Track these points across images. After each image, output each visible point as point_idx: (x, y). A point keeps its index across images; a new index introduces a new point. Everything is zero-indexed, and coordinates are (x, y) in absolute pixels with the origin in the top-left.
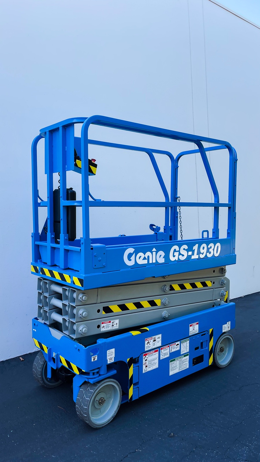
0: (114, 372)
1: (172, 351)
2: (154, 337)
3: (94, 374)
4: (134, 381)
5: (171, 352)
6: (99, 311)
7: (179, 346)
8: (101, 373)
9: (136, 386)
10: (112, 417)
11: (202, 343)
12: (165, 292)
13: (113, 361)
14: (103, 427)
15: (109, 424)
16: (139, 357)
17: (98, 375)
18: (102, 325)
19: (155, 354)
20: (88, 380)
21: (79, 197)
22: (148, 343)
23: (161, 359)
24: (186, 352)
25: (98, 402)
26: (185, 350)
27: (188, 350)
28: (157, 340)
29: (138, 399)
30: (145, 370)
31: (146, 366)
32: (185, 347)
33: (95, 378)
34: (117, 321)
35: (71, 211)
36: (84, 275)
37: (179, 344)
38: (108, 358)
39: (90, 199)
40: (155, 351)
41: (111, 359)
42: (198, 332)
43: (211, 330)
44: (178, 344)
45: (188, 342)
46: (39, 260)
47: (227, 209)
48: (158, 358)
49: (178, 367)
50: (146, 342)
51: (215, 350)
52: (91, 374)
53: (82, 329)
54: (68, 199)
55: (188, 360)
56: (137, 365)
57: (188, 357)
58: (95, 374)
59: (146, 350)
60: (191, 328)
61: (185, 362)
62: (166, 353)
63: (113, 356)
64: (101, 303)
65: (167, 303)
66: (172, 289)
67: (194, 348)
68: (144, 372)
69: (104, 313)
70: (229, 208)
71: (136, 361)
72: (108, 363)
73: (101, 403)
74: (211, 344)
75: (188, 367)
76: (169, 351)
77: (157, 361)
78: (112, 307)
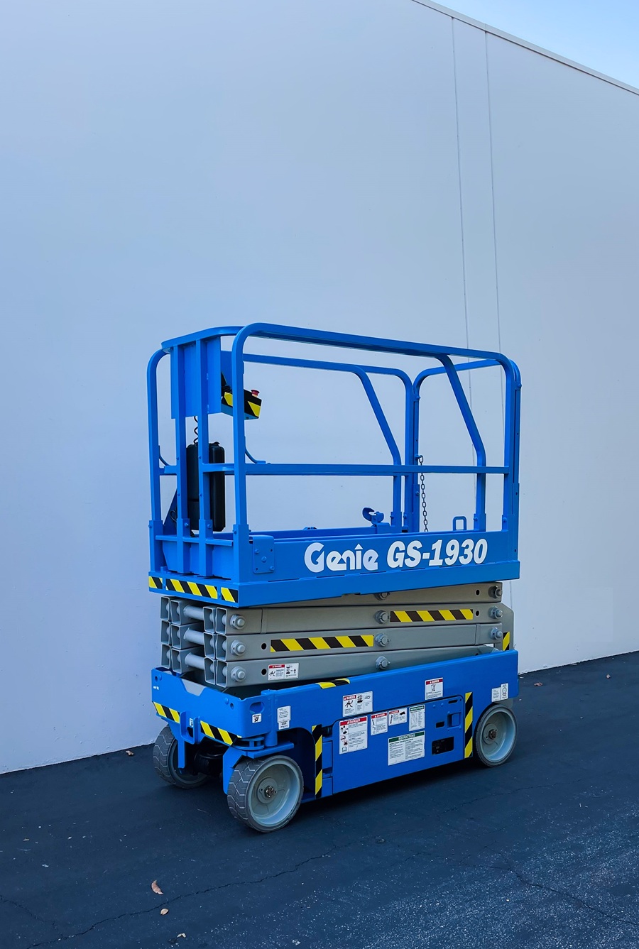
0: (291, 745)
1: (392, 724)
2: (360, 694)
3: (256, 744)
4: (325, 765)
5: (390, 725)
6: (264, 646)
7: (405, 715)
8: (269, 743)
9: (328, 775)
10: (288, 819)
11: (450, 717)
12: (381, 623)
13: (287, 726)
14: (271, 832)
15: (281, 828)
16: (332, 726)
17: (263, 746)
18: (270, 670)
19: (361, 725)
20: (247, 754)
21: (230, 458)
22: (348, 703)
23: (372, 734)
24: (418, 728)
25: (263, 792)
26: (417, 724)
27: (423, 726)
28: (365, 701)
29: (331, 796)
30: (343, 749)
31: (346, 744)
32: (418, 719)
33: (257, 750)
34: (295, 666)
35: (216, 481)
36: (239, 584)
37: (406, 712)
38: (279, 720)
39: (248, 461)
40: (362, 720)
41: (284, 723)
42: (442, 696)
43: (468, 695)
44: (404, 713)
45: (423, 711)
46: (162, 568)
47: (500, 477)
48: (366, 732)
49: (404, 752)
50: (345, 703)
51: (477, 733)
52: (252, 744)
53: (235, 672)
54: (211, 461)
55: (423, 742)
56: (330, 739)
57: (423, 737)
58: (259, 744)
59: (345, 715)
60: (428, 688)
61: (417, 745)
62: (381, 724)
63: (288, 718)
64: (267, 633)
65: (385, 642)
66: (394, 618)
67: (434, 722)
68: (341, 752)
69: (272, 650)
70: (506, 476)
71: (327, 732)
72: (280, 729)
73: (268, 793)
74: (469, 720)
75: (423, 755)
76: (386, 721)
77: (365, 737)
78: (286, 642)
